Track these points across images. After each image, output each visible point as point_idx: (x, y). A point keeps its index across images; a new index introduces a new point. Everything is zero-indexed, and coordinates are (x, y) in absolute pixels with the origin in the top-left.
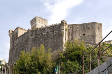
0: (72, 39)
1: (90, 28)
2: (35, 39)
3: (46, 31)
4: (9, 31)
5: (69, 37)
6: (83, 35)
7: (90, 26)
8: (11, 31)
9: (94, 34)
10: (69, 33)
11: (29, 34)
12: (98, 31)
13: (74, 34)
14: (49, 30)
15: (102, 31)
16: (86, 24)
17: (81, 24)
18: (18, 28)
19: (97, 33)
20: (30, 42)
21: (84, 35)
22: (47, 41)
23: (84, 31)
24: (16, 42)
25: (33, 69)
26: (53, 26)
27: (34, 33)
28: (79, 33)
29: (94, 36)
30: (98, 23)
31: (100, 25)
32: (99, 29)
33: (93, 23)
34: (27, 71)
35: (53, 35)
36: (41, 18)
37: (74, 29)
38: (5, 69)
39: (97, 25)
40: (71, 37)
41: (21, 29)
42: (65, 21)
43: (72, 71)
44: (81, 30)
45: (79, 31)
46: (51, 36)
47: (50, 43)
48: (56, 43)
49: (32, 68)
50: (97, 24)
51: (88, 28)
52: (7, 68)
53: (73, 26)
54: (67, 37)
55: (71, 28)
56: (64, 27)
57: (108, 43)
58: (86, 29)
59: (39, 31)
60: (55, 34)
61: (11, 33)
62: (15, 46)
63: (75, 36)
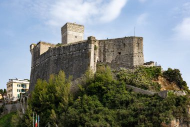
0: (104, 60)
1: (127, 45)
2: (57, 60)
3: (71, 50)
4: (31, 46)
5: (100, 57)
6: (118, 54)
7: (127, 42)
8: (32, 46)
9: (131, 53)
10: (100, 51)
11: (51, 54)
12: (137, 48)
13: (107, 53)
14: (74, 49)
15: (142, 48)
16: (122, 39)
17: (116, 39)
18: (40, 43)
19: (136, 51)
20: (52, 65)
21: (120, 53)
22: (71, 63)
23: (119, 48)
24: (38, 62)
25: (48, 105)
26: (79, 44)
27: (56, 52)
28: (113, 51)
29: (131, 56)
30: (137, 37)
31: (140, 40)
32: (138, 46)
33: (130, 37)
34: (42, 106)
35: (79, 55)
36: (73, 24)
37: (107, 46)
38: (24, 99)
39: (135, 41)
40: (102, 56)
41: (44, 43)
42: (93, 37)
43: (87, 110)
44: (115, 47)
45: (113, 48)
46: (76, 56)
47: (74, 66)
48: (82, 67)
49: (47, 103)
50: (136, 39)
51: (124, 45)
52: (26, 98)
53: (106, 42)
54: (97, 58)
55: (103, 45)
56: (92, 45)
57: (147, 66)
58: (122, 46)
59: (62, 50)
60: (81, 55)
61: (32, 48)
62: (37, 67)
63: (108, 55)
